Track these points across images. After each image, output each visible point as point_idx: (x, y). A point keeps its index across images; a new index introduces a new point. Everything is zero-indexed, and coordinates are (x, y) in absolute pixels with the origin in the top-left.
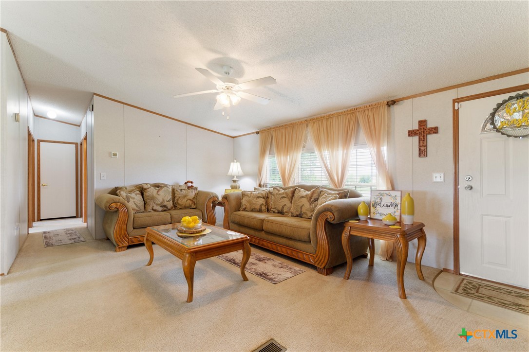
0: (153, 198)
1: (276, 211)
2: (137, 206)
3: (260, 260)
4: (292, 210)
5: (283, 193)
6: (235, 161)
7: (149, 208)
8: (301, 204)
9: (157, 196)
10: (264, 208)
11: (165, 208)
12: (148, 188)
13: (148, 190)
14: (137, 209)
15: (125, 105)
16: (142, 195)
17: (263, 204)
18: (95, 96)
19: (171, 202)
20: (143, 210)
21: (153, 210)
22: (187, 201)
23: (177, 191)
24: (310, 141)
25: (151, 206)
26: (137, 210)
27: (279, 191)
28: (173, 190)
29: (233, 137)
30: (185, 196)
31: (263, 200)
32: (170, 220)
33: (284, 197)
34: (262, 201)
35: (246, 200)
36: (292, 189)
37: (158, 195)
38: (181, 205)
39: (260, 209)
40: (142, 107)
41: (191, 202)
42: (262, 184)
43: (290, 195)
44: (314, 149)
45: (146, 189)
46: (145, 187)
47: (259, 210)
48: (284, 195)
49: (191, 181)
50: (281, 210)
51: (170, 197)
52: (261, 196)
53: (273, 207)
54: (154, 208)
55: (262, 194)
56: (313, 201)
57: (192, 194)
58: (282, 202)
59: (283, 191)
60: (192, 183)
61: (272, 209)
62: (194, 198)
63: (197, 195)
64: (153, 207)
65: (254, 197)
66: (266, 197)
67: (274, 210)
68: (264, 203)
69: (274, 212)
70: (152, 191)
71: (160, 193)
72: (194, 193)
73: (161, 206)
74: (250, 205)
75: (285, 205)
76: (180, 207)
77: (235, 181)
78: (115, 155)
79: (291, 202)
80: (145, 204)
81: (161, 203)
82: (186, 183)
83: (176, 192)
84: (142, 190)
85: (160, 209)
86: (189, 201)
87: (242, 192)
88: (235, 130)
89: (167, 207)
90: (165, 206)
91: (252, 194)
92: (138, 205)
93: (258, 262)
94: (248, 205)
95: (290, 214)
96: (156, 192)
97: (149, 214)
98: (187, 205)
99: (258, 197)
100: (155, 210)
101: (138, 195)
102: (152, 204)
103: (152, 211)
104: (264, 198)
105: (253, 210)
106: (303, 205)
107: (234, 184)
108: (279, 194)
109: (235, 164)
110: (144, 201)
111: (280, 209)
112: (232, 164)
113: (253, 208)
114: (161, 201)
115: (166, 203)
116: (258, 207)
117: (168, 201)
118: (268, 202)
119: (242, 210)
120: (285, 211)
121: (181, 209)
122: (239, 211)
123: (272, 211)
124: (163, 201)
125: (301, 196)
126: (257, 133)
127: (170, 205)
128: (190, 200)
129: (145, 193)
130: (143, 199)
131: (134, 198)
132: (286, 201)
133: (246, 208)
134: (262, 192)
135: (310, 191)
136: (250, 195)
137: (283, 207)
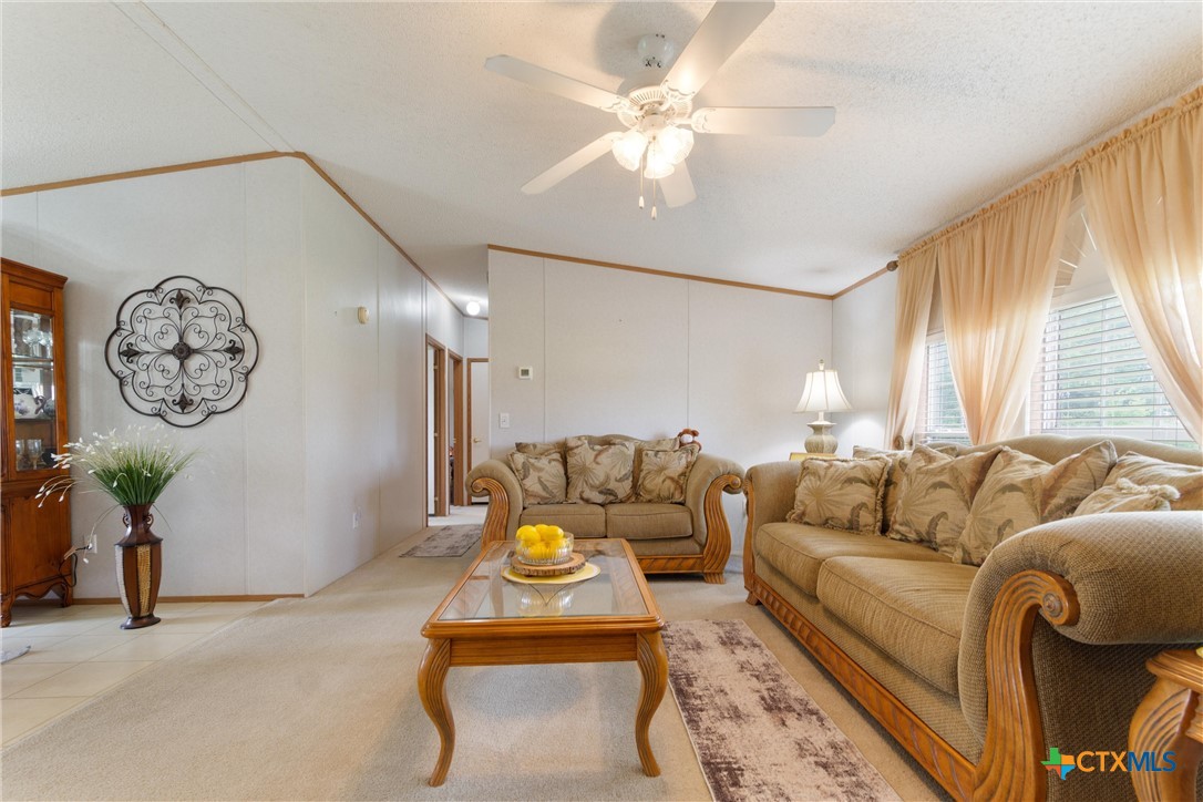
0: (584, 470)
1: (913, 536)
2: (545, 488)
3: (775, 705)
4: (964, 537)
5: (942, 470)
6: (822, 368)
7: (574, 495)
8: (999, 518)
9: (594, 465)
10: (866, 518)
11: (612, 498)
12: (577, 447)
13: (575, 451)
14: (544, 494)
15: (546, 259)
16: (565, 463)
17: (863, 505)
18: (490, 251)
19: (628, 484)
20: (562, 498)
21: (582, 498)
22: (664, 481)
23: (647, 455)
24: (1097, 249)
25: (579, 490)
26: (543, 498)
27: (930, 459)
28: (639, 453)
29: (832, 297)
30: (662, 469)
31: (869, 490)
32: (603, 529)
33: (942, 485)
34: (864, 494)
35: (808, 489)
36: (982, 454)
37: (598, 463)
38: (649, 492)
39: (850, 521)
40: (580, 257)
41: (673, 486)
42: (906, 436)
43: (969, 477)
44: (1108, 280)
45: (572, 449)
46: (572, 444)
47: (847, 525)
48: (945, 478)
49: (692, 429)
50: (928, 533)
51: (628, 468)
52: (861, 476)
53: (899, 518)
54: (585, 496)
55: (864, 469)
56: (1059, 507)
57: (678, 463)
58: (932, 502)
59: (946, 459)
60: (694, 434)
61: (897, 527)
62: (683, 474)
63: (691, 466)
64: (583, 492)
65: (835, 480)
66: (886, 482)
67: (903, 529)
68: (871, 502)
69: (905, 539)
70: (584, 455)
71: (603, 458)
72: (683, 462)
73: (601, 492)
74: (819, 504)
75: (944, 515)
76: (648, 497)
77: (818, 429)
78: (525, 372)
79: (969, 503)
80: (568, 484)
81: (602, 484)
82: (680, 435)
83: (645, 458)
84: (564, 451)
85: (600, 498)
86: (668, 482)
87: (803, 463)
88: (822, 271)
89: (616, 496)
90: (609, 492)
91: (832, 469)
92: (548, 484)
93: (759, 710)
94: (811, 505)
95: (958, 554)
96: (593, 457)
97: (571, 508)
98: (665, 493)
99: (850, 481)
100: (587, 501)
101: (553, 463)
102: (580, 484)
103: (582, 502)
104: (872, 484)
105: (827, 524)
106: (1010, 521)
107: (816, 438)
108: (927, 472)
109: (818, 376)
110: (567, 478)
111: (923, 530)
112: (809, 375)
113: (828, 515)
114: (602, 478)
115: (612, 485)
116: (844, 513)
117: (620, 480)
118: (890, 500)
119: (795, 521)
120: (940, 537)
121: (650, 501)
122: (784, 520)
123: (898, 532)
124: (608, 478)
125: (1007, 482)
126: (893, 266)
127: (624, 489)
128: (672, 479)
129: (569, 459)
130: (566, 473)
131: (540, 470)
132: (947, 500)
133: (803, 514)
134: (870, 464)
135: (1053, 464)
136: (822, 473)
137: (934, 523)
